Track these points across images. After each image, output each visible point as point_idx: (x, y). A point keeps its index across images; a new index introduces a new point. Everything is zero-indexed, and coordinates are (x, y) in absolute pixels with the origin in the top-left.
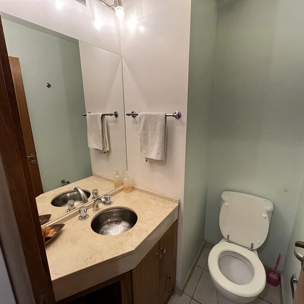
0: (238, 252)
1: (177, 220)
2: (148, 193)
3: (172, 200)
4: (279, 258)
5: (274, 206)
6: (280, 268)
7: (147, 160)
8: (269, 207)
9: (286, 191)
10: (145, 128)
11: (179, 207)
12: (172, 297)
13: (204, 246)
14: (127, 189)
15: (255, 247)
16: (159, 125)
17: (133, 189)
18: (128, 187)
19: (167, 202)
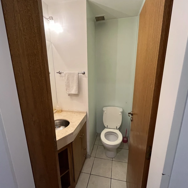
0: (112, 131)
1: (86, 122)
2: (70, 111)
3: (83, 113)
4: (126, 130)
5: (123, 109)
6: (127, 136)
7: (69, 95)
8: (121, 110)
9: (126, 103)
10: (68, 79)
11: (86, 115)
12: (86, 160)
13: (97, 136)
14: (59, 111)
15: (118, 128)
16: (76, 77)
17: (62, 111)
18: (60, 110)
19: (80, 114)
